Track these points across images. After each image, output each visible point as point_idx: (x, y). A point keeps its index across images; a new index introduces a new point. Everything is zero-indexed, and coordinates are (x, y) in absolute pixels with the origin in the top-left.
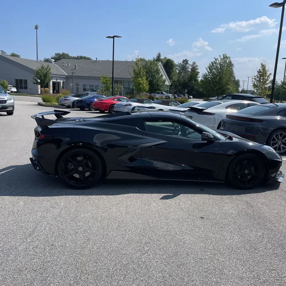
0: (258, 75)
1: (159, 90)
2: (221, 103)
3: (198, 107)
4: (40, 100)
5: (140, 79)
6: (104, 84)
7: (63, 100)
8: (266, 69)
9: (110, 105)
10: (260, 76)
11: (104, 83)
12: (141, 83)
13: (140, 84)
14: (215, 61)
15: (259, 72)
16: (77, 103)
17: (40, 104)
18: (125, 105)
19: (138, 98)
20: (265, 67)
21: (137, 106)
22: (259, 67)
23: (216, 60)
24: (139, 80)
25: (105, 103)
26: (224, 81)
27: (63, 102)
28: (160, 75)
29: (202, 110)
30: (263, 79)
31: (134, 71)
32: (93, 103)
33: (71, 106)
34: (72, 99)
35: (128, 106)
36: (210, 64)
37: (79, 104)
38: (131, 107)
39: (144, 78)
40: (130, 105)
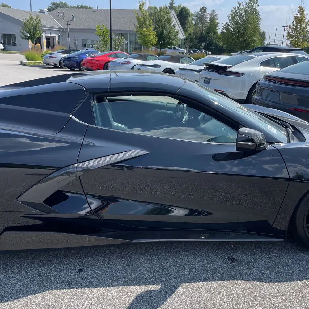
0: (294, 22)
1: (171, 44)
2: (254, 58)
3: (218, 63)
4: (22, 58)
5: (145, 29)
6: (101, 37)
7: (47, 58)
8: (305, 13)
9: (104, 63)
10: (297, 23)
11: (100, 35)
12: (147, 34)
13: (145, 36)
14: (239, 6)
15: (296, 18)
16: (64, 61)
17: (22, 64)
18: (122, 63)
19: (139, 53)
20: (304, 11)
21: (137, 64)
22: (296, 12)
23: (240, 4)
24: (145, 31)
25: (98, 61)
26: (249, 32)
27: (48, 60)
28: (172, 25)
30: (300, 27)
31: (138, 19)
32: (83, 61)
33: (58, 65)
34: (59, 56)
35: (127, 64)
36: (233, 10)
37: (67, 62)
38: (131, 66)
39: (151, 28)
40: (129, 63)
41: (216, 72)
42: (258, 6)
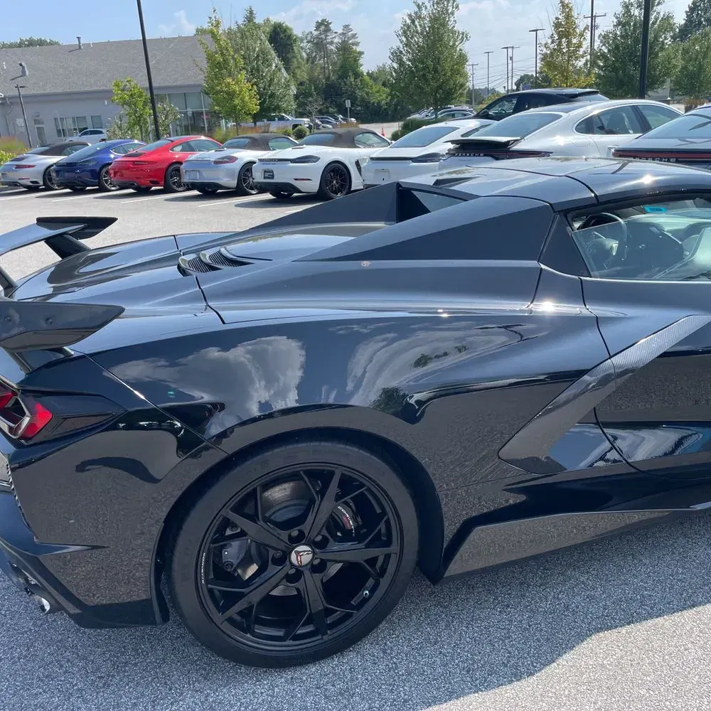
0: (552, 35)
1: (277, 108)
2: (561, 116)
5: (229, 80)
6: (125, 106)
7: (10, 170)
8: (574, 14)
9: (164, 166)
10: (560, 38)
11: (125, 103)
12: (234, 92)
13: (231, 95)
14: (417, 9)
15: (557, 25)
16: (57, 172)
18: (216, 162)
19: (249, 135)
20: (571, 10)
21: (260, 160)
22: (556, 13)
23: (418, 6)
24: (229, 83)
25: (150, 163)
27: (15, 176)
28: (274, 65)
29: (507, 143)
32: (110, 167)
33: (41, 183)
34: (41, 162)
35: (227, 162)
37: (67, 175)
38: (237, 166)
39: (243, 76)
40: (232, 159)
41: (485, 155)
42: (457, 7)
